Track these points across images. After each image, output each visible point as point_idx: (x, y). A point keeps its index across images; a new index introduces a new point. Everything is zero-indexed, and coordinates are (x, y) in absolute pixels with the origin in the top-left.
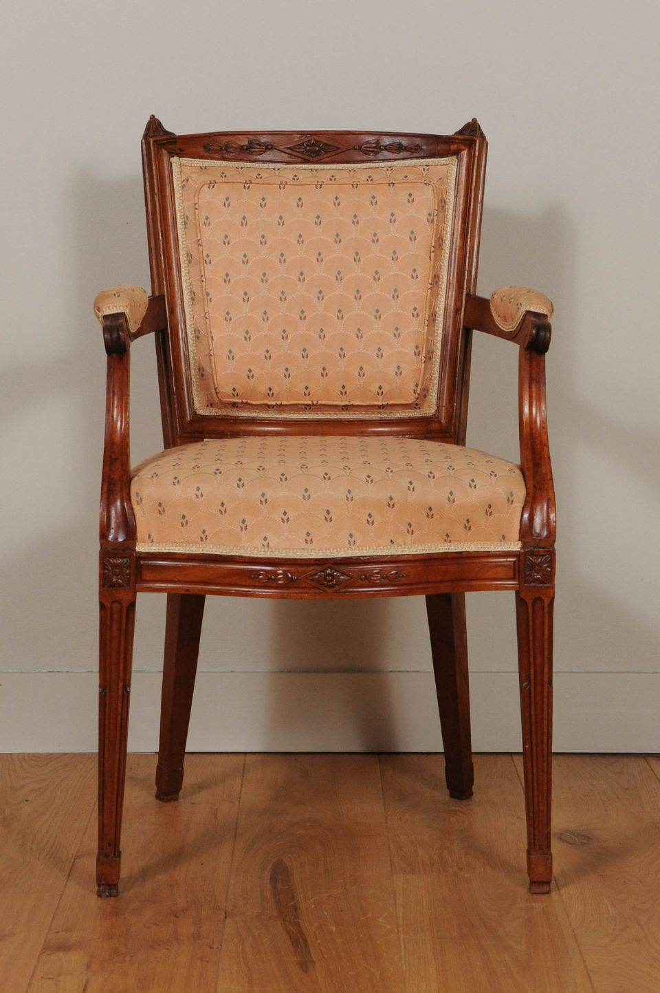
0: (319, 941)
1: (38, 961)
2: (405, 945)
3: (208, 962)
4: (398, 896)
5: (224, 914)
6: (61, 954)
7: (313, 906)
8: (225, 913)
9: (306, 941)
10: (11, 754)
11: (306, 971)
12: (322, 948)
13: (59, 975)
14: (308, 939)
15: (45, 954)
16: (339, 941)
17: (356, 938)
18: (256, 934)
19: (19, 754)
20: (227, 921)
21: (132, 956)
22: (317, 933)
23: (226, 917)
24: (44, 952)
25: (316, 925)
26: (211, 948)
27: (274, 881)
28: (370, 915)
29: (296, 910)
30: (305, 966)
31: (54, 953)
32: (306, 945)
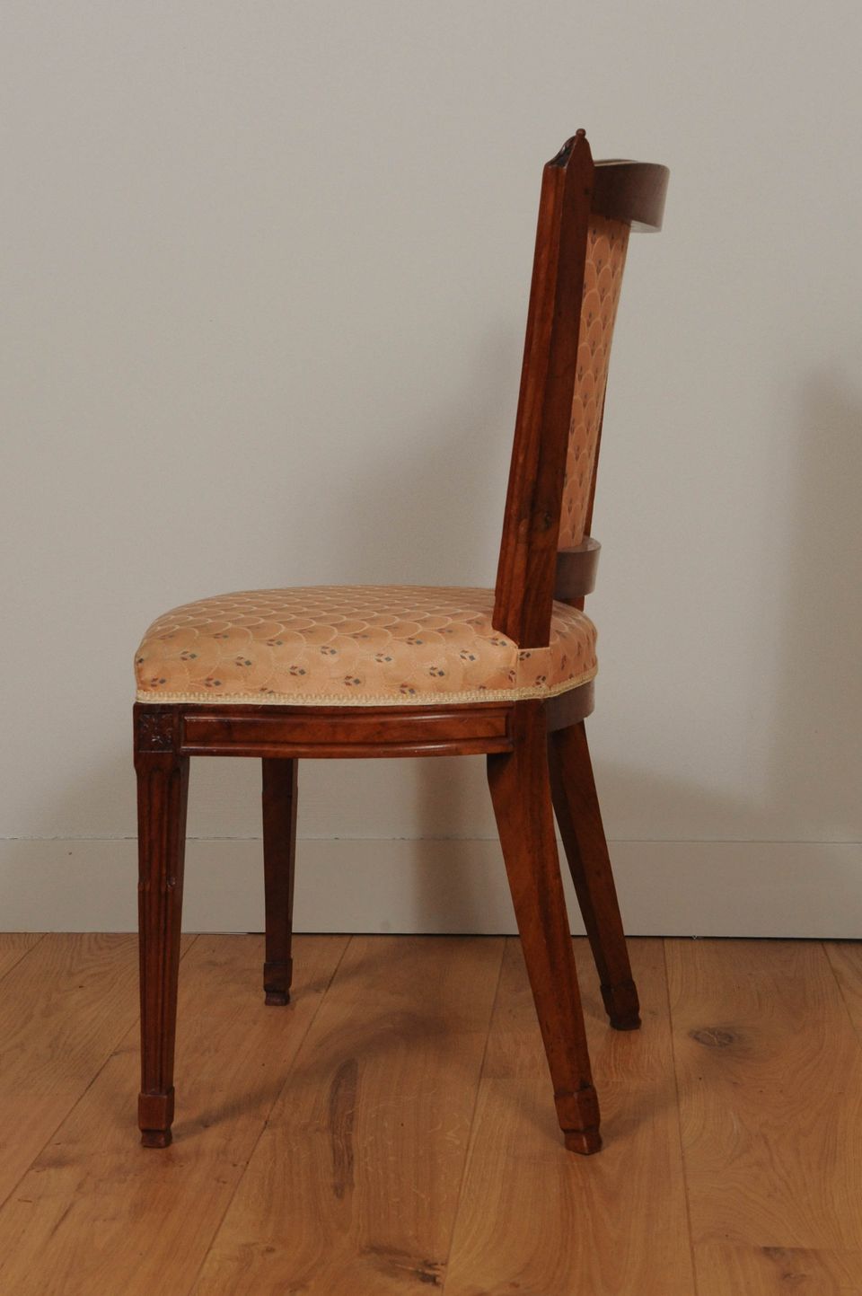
0: (367, 1159)
1: (22, 1179)
2: (470, 1166)
3: (225, 1183)
5: (263, 1123)
6: (52, 1171)
7: (373, 1116)
8: (266, 1123)
9: (352, 1158)
11: (340, 1195)
12: (369, 1168)
13: (40, 1198)
15: (34, 1170)
16: (392, 1158)
17: (413, 1156)
18: (295, 1150)
20: (265, 1132)
21: (136, 1175)
22: (369, 1148)
23: (265, 1128)
25: (371, 1138)
26: (235, 1165)
28: (440, 1127)
29: (352, 1120)
30: (339, 1190)
31: (44, 1170)
32: (349, 1163)
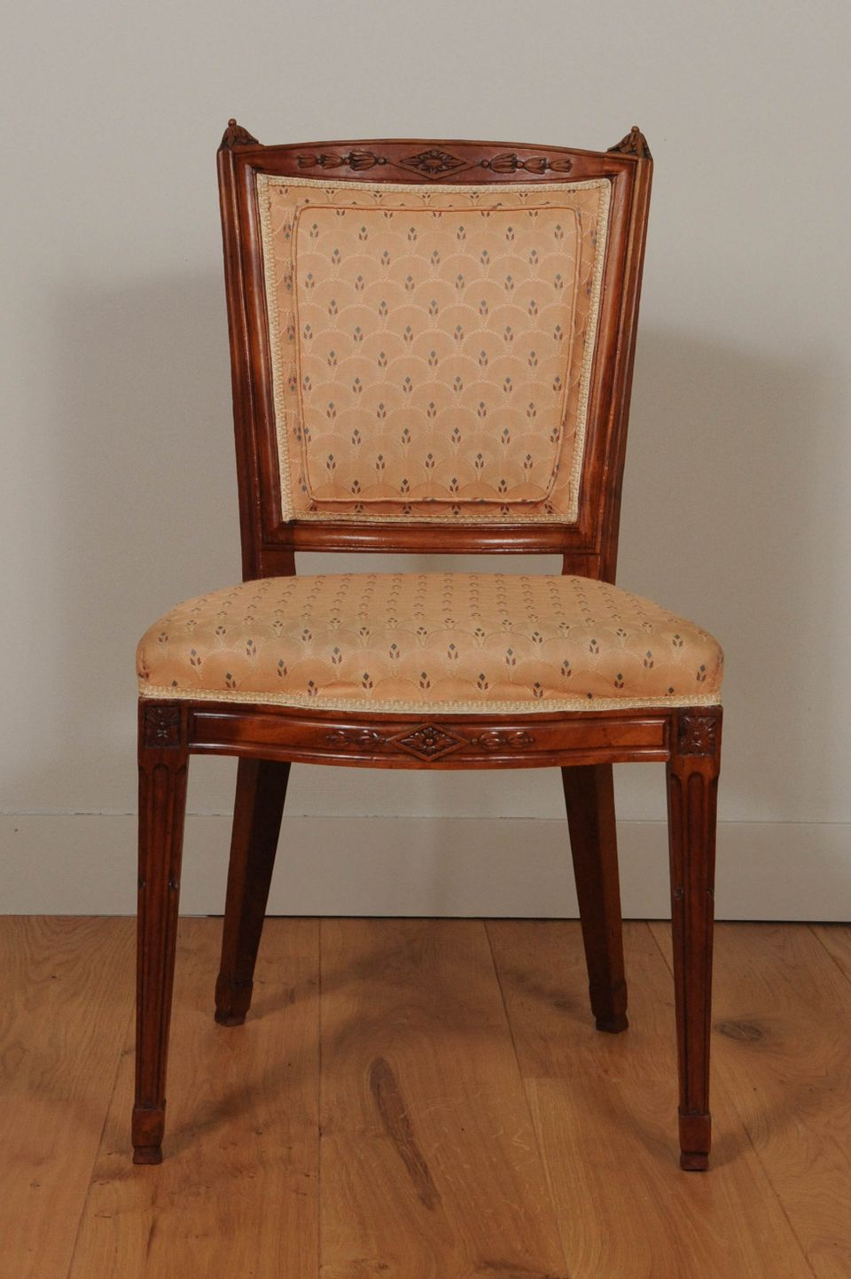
0: (442, 1167)
1: (89, 1193)
2: (550, 1174)
3: (305, 1194)
4: (533, 1107)
6: (117, 1184)
7: (428, 1120)
8: (320, 1130)
9: (426, 1167)
10: (28, 916)
11: (430, 1207)
13: (117, 1212)
14: (429, 1166)
15: (97, 1183)
16: (467, 1166)
17: (488, 1163)
18: (362, 1158)
19: (38, 916)
20: (323, 1139)
21: (208, 1187)
22: (439, 1156)
23: (321, 1135)
24: (95, 1181)
25: (436, 1145)
26: (307, 1176)
27: (376, 1087)
28: (502, 1132)
29: (408, 1125)
30: (427, 1202)
31: (108, 1183)
32: (426, 1172)
